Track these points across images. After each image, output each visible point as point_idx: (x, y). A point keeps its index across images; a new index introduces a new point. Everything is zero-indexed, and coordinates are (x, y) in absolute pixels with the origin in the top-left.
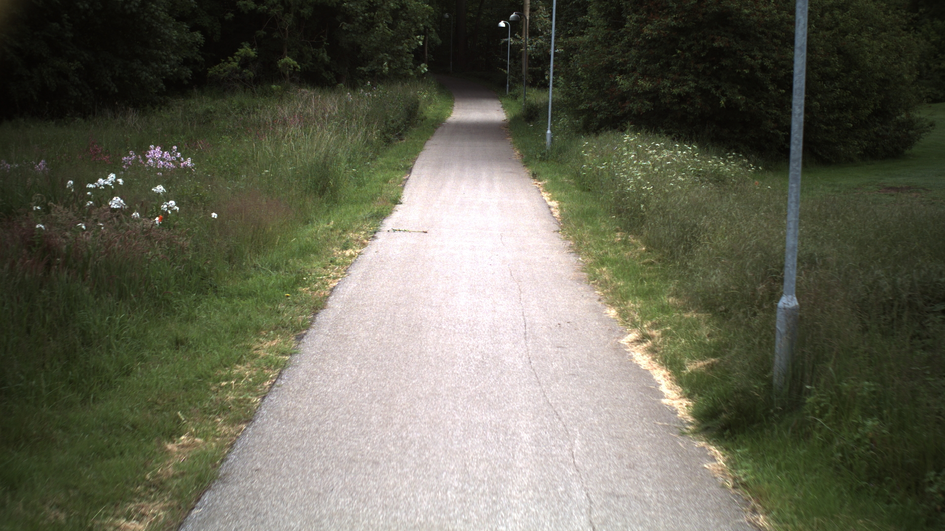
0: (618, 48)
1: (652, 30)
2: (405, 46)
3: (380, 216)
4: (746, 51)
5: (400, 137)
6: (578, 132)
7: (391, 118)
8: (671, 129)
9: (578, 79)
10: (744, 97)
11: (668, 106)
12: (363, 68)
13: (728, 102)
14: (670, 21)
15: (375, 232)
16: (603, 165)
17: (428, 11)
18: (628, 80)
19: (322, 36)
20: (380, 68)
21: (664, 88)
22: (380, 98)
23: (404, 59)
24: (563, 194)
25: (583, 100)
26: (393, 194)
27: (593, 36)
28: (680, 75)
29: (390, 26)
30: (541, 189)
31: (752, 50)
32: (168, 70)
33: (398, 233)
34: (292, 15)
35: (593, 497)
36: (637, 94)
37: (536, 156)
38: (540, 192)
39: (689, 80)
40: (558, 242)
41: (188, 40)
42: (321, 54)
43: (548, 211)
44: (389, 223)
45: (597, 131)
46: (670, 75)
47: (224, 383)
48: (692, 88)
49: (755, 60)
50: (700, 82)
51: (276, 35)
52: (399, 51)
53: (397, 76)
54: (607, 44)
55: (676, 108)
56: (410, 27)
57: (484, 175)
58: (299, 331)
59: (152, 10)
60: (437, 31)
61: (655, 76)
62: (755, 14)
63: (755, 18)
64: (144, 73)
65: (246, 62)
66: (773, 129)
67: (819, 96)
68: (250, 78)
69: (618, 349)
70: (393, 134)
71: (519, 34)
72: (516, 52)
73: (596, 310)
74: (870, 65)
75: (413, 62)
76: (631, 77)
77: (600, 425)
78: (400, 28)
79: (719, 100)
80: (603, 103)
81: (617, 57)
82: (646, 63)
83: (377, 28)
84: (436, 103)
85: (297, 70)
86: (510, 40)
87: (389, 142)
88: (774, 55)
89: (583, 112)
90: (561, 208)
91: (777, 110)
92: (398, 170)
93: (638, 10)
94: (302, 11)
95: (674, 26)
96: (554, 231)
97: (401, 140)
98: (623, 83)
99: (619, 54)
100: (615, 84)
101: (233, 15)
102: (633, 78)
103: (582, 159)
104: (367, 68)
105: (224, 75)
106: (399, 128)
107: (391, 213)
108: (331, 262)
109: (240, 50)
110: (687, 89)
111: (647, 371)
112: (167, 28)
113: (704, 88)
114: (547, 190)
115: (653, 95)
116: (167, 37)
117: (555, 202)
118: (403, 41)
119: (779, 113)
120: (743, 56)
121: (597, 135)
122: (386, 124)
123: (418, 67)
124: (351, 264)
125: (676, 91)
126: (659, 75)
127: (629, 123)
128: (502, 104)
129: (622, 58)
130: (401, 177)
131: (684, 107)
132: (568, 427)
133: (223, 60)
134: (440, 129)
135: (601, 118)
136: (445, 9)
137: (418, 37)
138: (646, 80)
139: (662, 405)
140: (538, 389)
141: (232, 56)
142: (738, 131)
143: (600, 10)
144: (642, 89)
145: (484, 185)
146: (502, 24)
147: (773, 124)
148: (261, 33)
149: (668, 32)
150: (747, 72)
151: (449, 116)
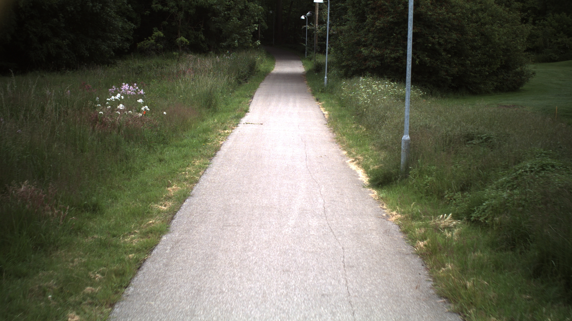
0: (362, 33)
1: (380, 23)
2: (248, 31)
3: (239, 117)
4: (430, 34)
5: (246, 81)
6: (341, 77)
7: (241, 70)
8: (390, 76)
9: (342, 49)
10: (429, 59)
11: (389, 64)
12: (223, 44)
13: (421, 61)
14: (390, 19)
15: (237, 124)
16: (352, 94)
17: (261, 10)
18: (368, 50)
19: (200, 25)
20: (233, 43)
21: (386, 54)
22: (234, 59)
23: (247, 38)
24: (331, 108)
25: (344, 60)
26: (245, 108)
27: (349, 26)
28: (395, 47)
29: (239, 19)
30: (320, 106)
31: (433, 34)
32: (116, 45)
33: (248, 125)
34: (183, 12)
35: (326, 201)
36: (373, 58)
37: (319, 90)
38: (320, 108)
39: (400, 50)
40: (326, 128)
41: (128, 28)
42: (200, 35)
43: (322, 116)
44: (244, 120)
45: (351, 77)
46: (390, 47)
47: (184, 173)
48: (401, 54)
49: (434, 39)
51: (174, 24)
52: (244, 33)
53: (243, 47)
54: (356, 31)
55: (393, 64)
56: (250, 20)
57: (291, 100)
58: (210, 157)
59: (108, 12)
60: (265, 21)
61: (382, 48)
62: (434, 15)
63: (435, 17)
64: (103, 46)
65: (158, 40)
66: (445, 76)
67: (470, 58)
68: (161, 49)
69: (344, 163)
70: (242, 79)
71: (312, 23)
72: (311, 34)
73: (338, 152)
74: (498, 41)
75: (252, 39)
76: (369, 48)
77: (332, 184)
78: (244, 20)
79: (416, 60)
80: (355, 62)
81: (362, 37)
82: (377, 41)
83: (232, 20)
84: (265, 63)
85: (187, 44)
86: (307, 27)
87: (240, 83)
88: (445, 36)
89: (344, 67)
90: (329, 114)
91: (447, 66)
92: (246, 97)
93: (373, 13)
94: (189, 11)
95: (392, 21)
96: (325, 124)
97: (247, 82)
98: (365, 51)
99: (363, 36)
100: (361, 52)
101: (149, 12)
102: (370, 49)
103: (342, 91)
104: (226, 43)
105: (146, 47)
106: (245, 76)
107: (244, 116)
108: (219, 135)
109: (155, 33)
110: (399, 54)
111: (355, 170)
112: (116, 21)
114: (323, 106)
115: (381, 58)
116: (116, 26)
117: (327, 112)
118: (246, 28)
119: (448, 67)
120: (428, 37)
121: (351, 79)
122: (238, 74)
123: (255, 42)
124: (228, 136)
125: (392, 56)
126: (384, 47)
127: (368, 72)
128: (303, 63)
129: (365, 38)
130: (248, 101)
132: (320, 185)
133: (145, 39)
134: (268, 76)
135: (353, 70)
136: (270, 8)
137: (255, 25)
138: (377, 50)
139: (359, 180)
140: (310, 175)
141: (151, 36)
142: (426, 77)
143: (353, 13)
144: (375, 55)
145: (291, 104)
146: (303, 17)
147: (445, 73)
148: (165, 23)
149: (389, 24)
150: (430, 45)
151: (273, 70)
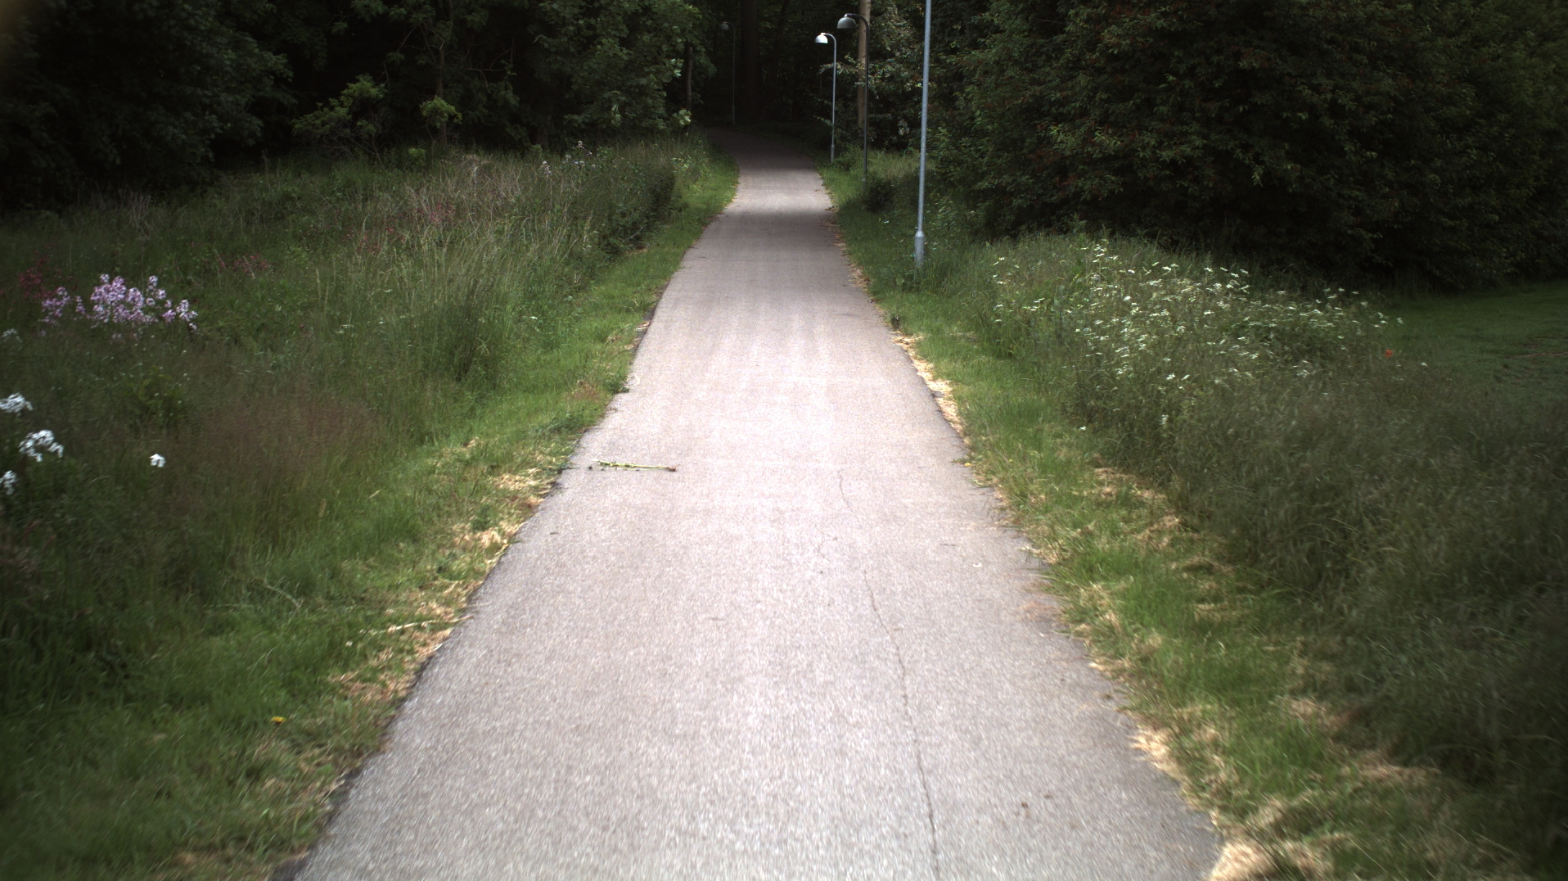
0: (1052, 73)
1: (1119, 36)
2: (650, 80)
4: (1301, 77)
5: (638, 243)
6: (975, 233)
7: (619, 208)
9: (974, 131)
10: (1299, 166)
11: (1151, 183)
12: (576, 117)
13: (1267, 175)
14: (1154, 19)
15: (560, 471)
16: (1036, 304)
17: (691, 14)
18: (1073, 134)
20: (606, 115)
21: (1144, 148)
22: (602, 170)
23: (650, 101)
24: (959, 365)
25: (984, 173)
26: (610, 369)
27: (1002, 49)
28: (1174, 124)
29: (624, 43)
30: (912, 353)
31: (1313, 75)
32: (215, 125)
33: (611, 474)
34: (451, 23)
36: (1091, 161)
37: (895, 282)
38: (909, 360)
39: (1192, 133)
41: (254, 66)
42: (503, 92)
45: (1013, 232)
46: (1156, 124)
48: (1198, 148)
49: (1320, 94)
50: (1213, 136)
51: (422, 60)
52: (638, 86)
53: (636, 131)
54: (1029, 65)
55: (1166, 187)
57: (797, 322)
59: (184, 15)
60: (708, 53)
61: (1124, 127)
64: (171, 128)
65: (364, 107)
66: (1351, 227)
67: (1438, 163)
68: (370, 136)
70: (623, 237)
71: (851, 56)
72: (847, 87)
74: (1529, 102)
75: (665, 107)
76: (1079, 128)
78: (641, 45)
79: (1249, 171)
80: (1024, 178)
81: (1050, 89)
82: (1108, 101)
83: (599, 47)
84: (706, 179)
85: (455, 121)
86: (836, 66)
87: (616, 253)
88: (1355, 85)
89: (985, 194)
91: (1358, 190)
94: (469, 18)
95: (1163, 28)
98: (1064, 139)
99: (1054, 83)
100: (1048, 141)
101: (345, 26)
102: (1083, 130)
103: (993, 293)
104: (582, 116)
105: (322, 131)
109: (351, 85)
110: (1188, 150)
112: (214, 45)
113: (1220, 148)
114: (924, 355)
115: (1122, 164)
116: (212, 62)
117: (943, 383)
118: (646, 70)
119: (1362, 196)
120: (1295, 86)
121: (1015, 238)
123: (675, 115)
124: (488, 576)
125: (1166, 155)
126: (1133, 124)
127: (1076, 217)
128: (823, 178)
129: (1060, 91)
130: (632, 329)
131: (1181, 186)
133: (320, 104)
134: (713, 226)
135: (1019, 207)
136: (722, 14)
137: (673, 61)
138: (1107, 133)
141: (337, 96)
142: (1283, 231)
143: (1014, 1)
144: (1100, 152)
146: (822, 38)
147: (1352, 218)
148: (397, 56)
149: (1151, 40)
150: (1303, 117)
151: (730, 201)
